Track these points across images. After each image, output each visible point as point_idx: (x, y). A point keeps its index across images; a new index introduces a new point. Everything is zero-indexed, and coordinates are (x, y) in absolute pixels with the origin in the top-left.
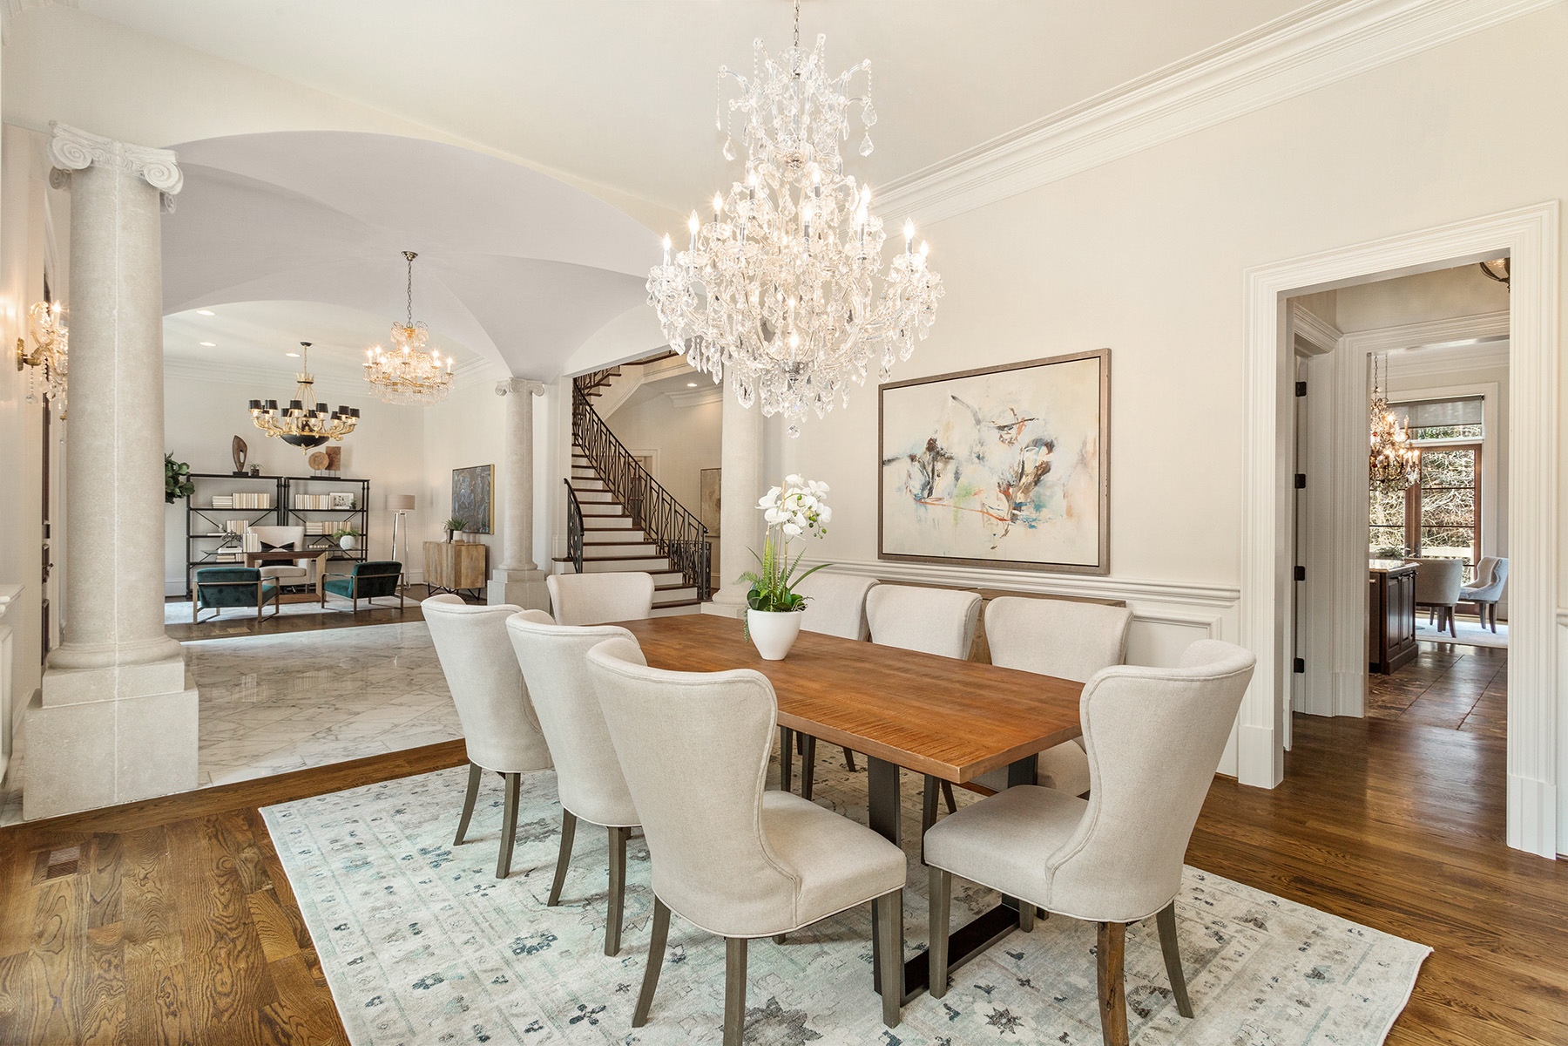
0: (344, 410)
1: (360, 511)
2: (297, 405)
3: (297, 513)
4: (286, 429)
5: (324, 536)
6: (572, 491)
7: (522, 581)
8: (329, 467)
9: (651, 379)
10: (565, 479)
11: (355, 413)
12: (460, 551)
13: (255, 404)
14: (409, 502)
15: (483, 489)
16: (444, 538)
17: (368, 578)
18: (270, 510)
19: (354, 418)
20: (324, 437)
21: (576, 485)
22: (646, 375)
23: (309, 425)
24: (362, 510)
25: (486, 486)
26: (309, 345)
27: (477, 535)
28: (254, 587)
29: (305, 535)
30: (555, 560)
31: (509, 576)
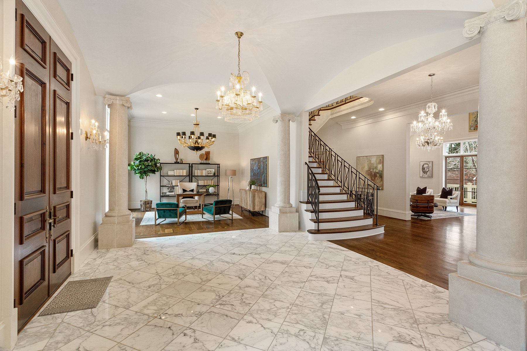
0: (210, 135)
1: (216, 176)
2: (193, 133)
3: (195, 177)
4: (189, 144)
5: (204, 186)
6: (309, 168)
7: (286, 213)
8: (206, 159)
9: (334, 116)
10: (306, 162)
11: (214, 136)
12: (255, 194)
13: (178, 134)
14: (234, 173)
15: (263, 167)
16: (248, 188)
17: (219, 207)
18: (187, 176)
19: (214, 138)
20: (203, 147)
21: (311, 165)
22: (332, 114)
23: (197, 142)
24: (217, 176)
25: (265, 166)
26: (197, 109)
27: (261, 187)
28: (176, 210)
29: (198, 186)
30: (301, 202)
31: (280, 210)
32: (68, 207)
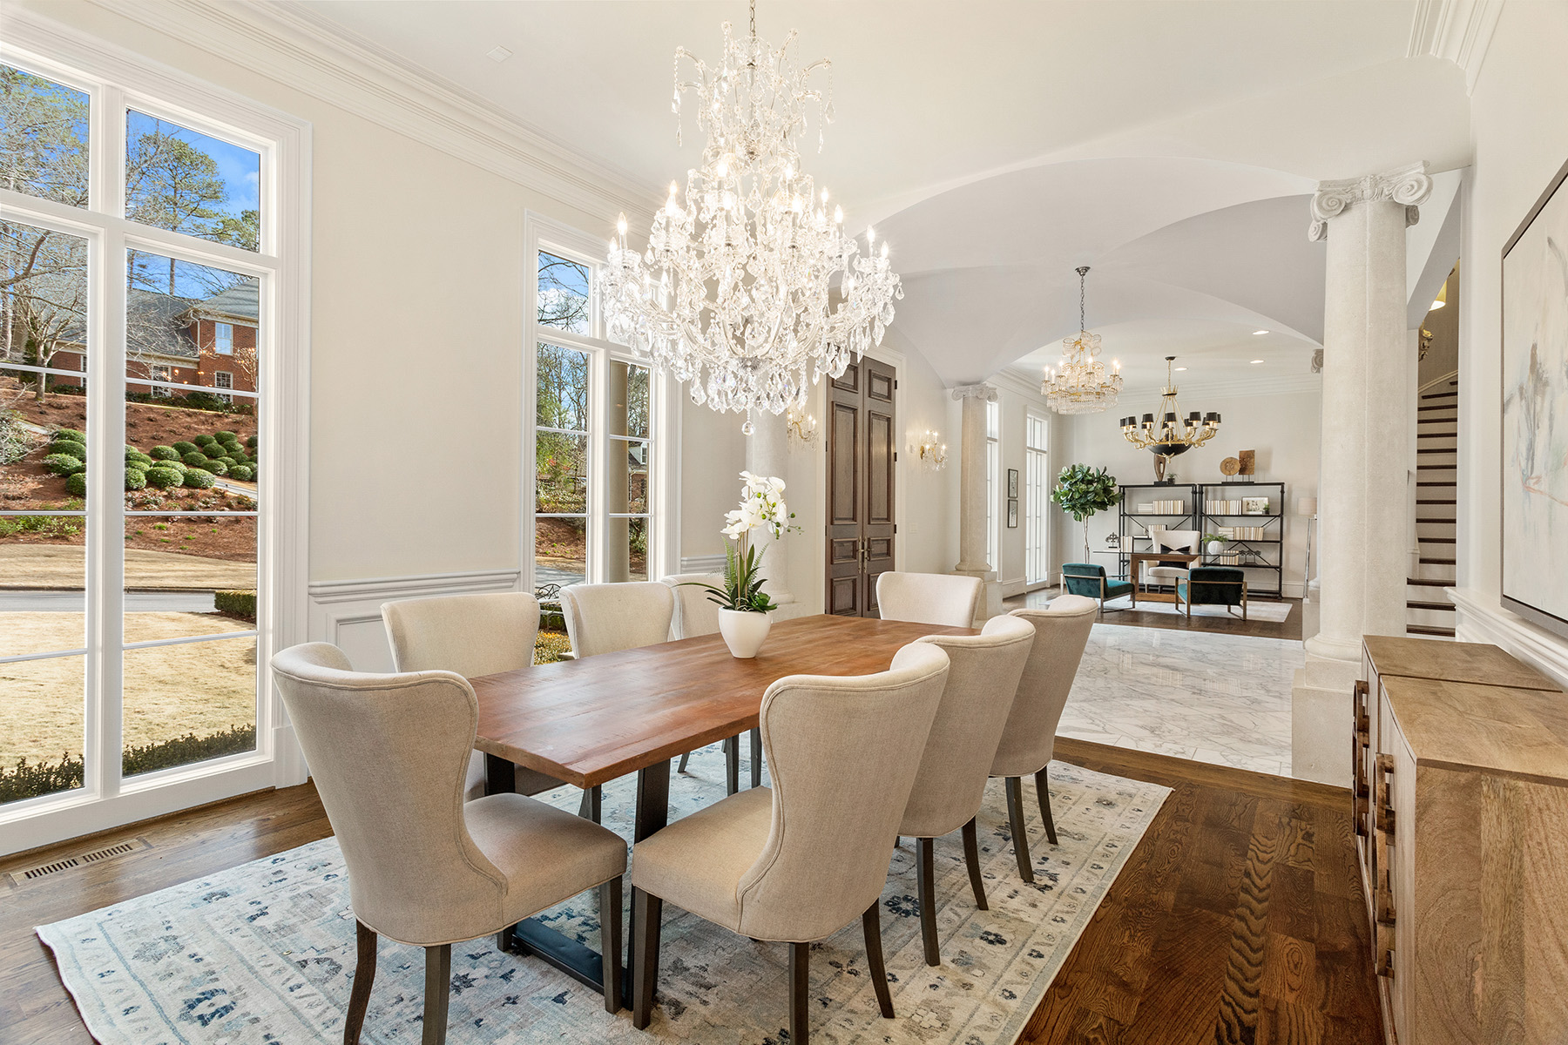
3: (1211, 518)
8: (1242, 472)
13: (1123, 422)
17: (1204, 585)
18: (1182, 515)
24: (1277, 515)
26: (1172, 358)
28: (1099, 581)
32: (889, 543)
